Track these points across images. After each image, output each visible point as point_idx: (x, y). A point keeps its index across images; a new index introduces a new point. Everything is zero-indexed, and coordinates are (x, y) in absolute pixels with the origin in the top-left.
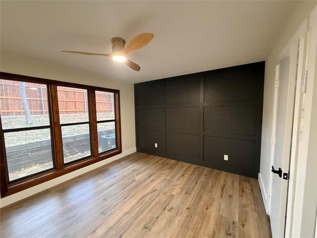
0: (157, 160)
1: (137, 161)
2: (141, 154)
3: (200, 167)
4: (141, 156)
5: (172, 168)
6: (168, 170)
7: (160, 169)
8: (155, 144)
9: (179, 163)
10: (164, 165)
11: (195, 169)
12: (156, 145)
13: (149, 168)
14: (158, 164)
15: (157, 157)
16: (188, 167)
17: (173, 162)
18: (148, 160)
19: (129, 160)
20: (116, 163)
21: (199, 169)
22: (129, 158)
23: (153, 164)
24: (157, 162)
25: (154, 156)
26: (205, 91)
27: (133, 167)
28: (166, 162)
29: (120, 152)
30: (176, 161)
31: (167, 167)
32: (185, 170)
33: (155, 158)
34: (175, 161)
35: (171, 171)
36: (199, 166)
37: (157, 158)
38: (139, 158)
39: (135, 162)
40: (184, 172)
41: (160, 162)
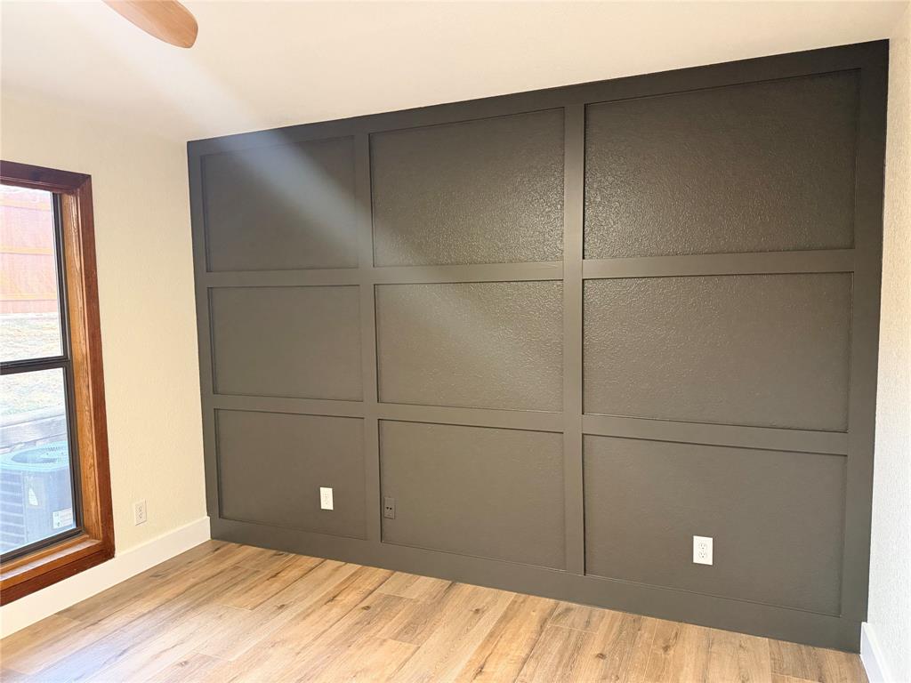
0: (330, 587)
1: (208, 601)
2: (240, 557)
3: (568, 610)
4: (235, 568)
5: (413, 628)
6: (391, 642)
7: (347, 640)
8: (323, 490)
9: (454, 591)
10: (371, 612)
11: (543, 622)
12: (327, 499)
13: (284, 642)
14: (336, 611)
15: (331, 564)
16: (506, 618)
17: (422, 587)
18: (276, 586)
19: (157, 601)
20: (76, 623)
21: (565, 624)
22: (162, 585)
23: (306, 615)
24: (333, 599)
25: (318, 560)
26: (591, 194)
27: (182, 642)
28: (384, 590)
29: (105, 552)
30: (439, 581)
31: (388, 627)
32: (491, 635)
33: (321, 573)
34: (433, 580)
35: (414, 647)
36: (564, 604)
37: (334, 572)
38: (220, 581)
39: (196, 606)
40: (483, 647)
41: (349, 598)
